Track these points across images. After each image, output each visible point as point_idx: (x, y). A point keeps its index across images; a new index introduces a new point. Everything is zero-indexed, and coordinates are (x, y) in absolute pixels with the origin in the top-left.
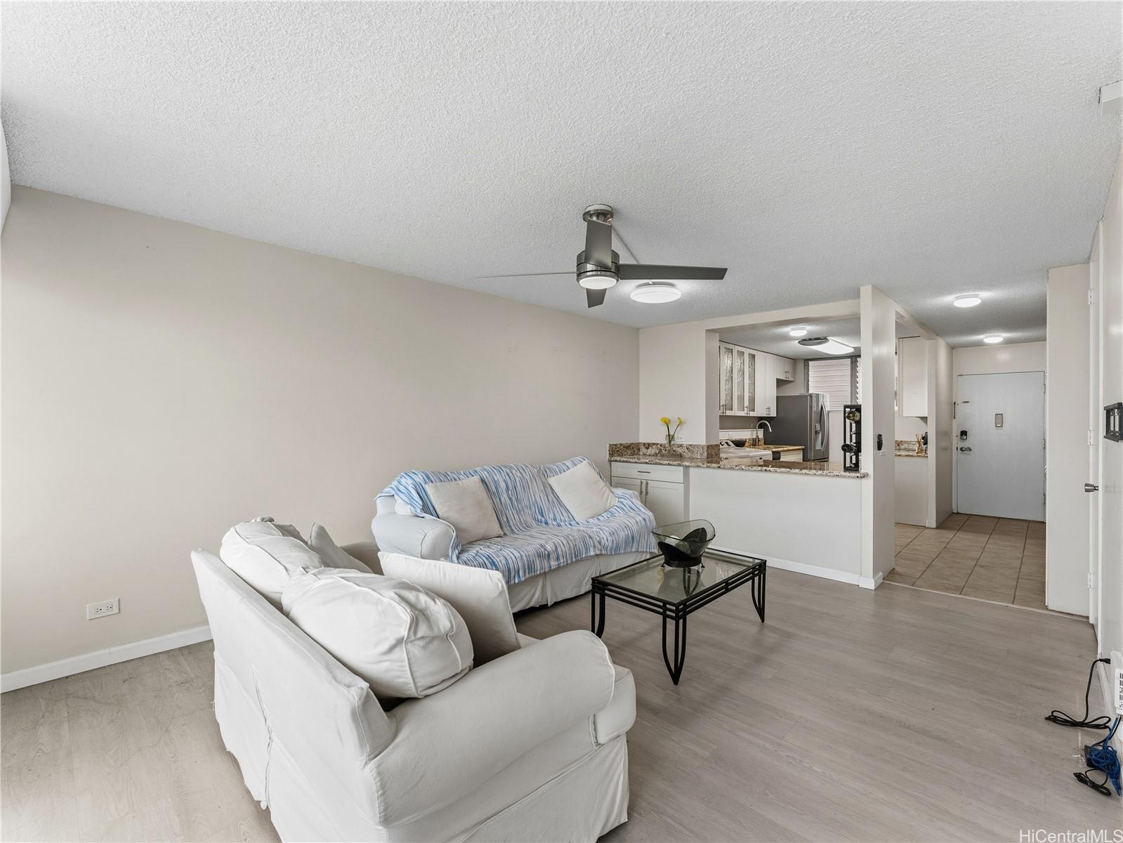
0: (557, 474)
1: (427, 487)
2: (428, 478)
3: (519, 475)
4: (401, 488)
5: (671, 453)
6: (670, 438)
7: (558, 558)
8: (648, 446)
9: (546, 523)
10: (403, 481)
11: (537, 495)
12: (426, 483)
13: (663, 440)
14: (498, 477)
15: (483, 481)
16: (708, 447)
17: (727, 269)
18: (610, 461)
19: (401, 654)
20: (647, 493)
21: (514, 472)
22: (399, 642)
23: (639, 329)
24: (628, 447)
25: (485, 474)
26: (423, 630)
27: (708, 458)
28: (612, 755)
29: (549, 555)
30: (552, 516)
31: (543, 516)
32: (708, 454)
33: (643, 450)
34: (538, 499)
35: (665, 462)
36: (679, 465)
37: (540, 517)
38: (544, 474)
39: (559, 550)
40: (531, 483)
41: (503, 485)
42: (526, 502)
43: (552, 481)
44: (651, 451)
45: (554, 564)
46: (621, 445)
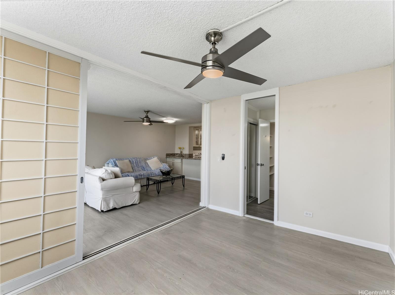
0: (149, 160)
1: (116, 161)
2: (117, 159)
3: (139, 160)
4: (111, 161)
5: (181, 156)
6: (181, 152)
7: (144, 176)
9: (145, 170)
10: (111, 160)
11: (143, 164)
12: (116, 160)
13: (180, 153)
14: (133, 160)
15: (130, 161)
16: (189, 154)
18: (166, 158)
19: (104, 175)
20: (174, 165)
21: (138, 159)
22: (104, 173)
23: (175, 125)
25: (130, 159)
26: (107, 172)
27: (189, 157)
28: (135, 194)
29: (142, 175)
30: (146, 169)
31: (144, 169)
32: (189, 156)
34: (143, 165)
36: (180, 158)
37: (143, 169)
38: (146, 159)
39: (145, 175)
40: (142, 161)
41: (135, 162)
42: (140, 165)
43: (147, 161)
44: (177, 155)
45: (143, 177)
46: (170, 154)
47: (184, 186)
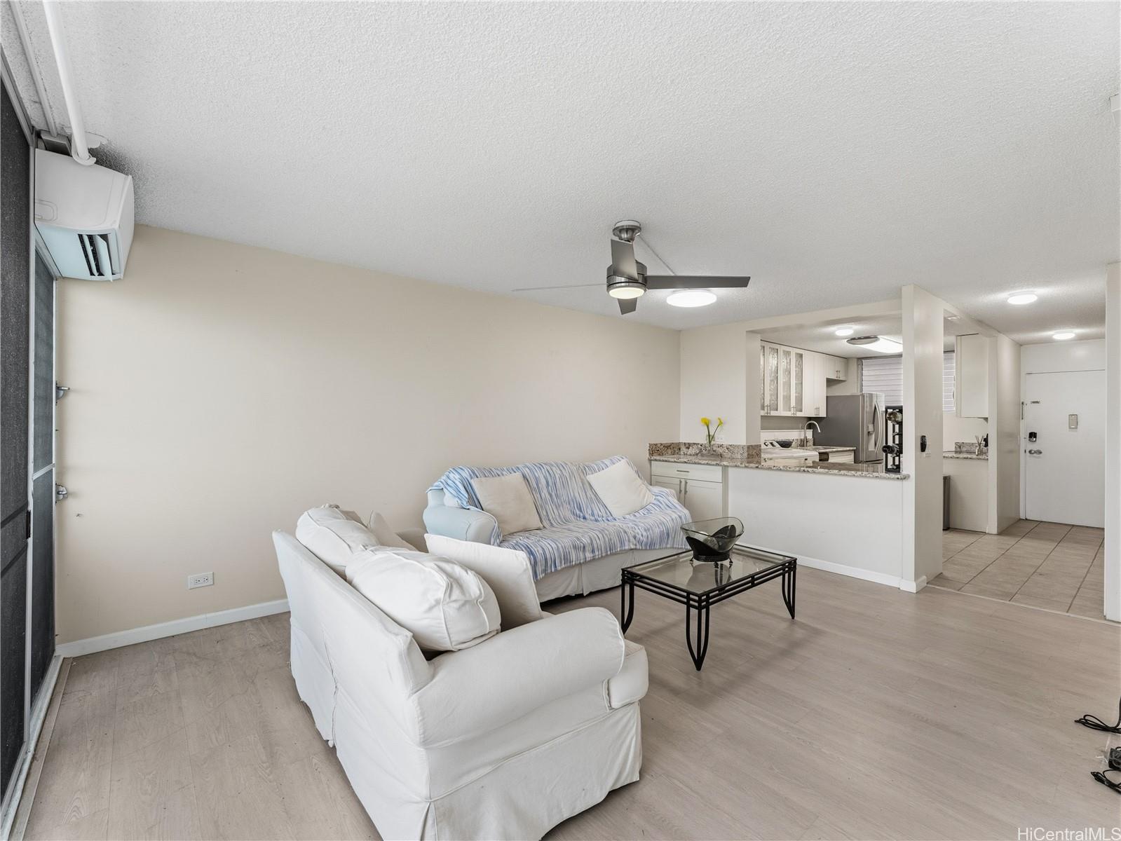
0: (595, 472)
1: (472, 482)
2: (474, 473)
3: (559, 472)
4: (450, 482)
5: (711, 453)
6: (710, 437)
7: (593, 551)
8: (688, 446)
9: (584, 518)
10: (451, 476)
11: (576, 491)
12: (471, 478)
13: (703, 440)
14: (538, 474)
15: (524, 477)
16: (748, 447)
17: (749, 278)
18: (650, 461)
19: (438, 613)
20: (686, 492)
21: (554, 469)
22: (438, 602)
23: (680, 331)
24: (668, 447)
25: (527, 471)
26: (456, 594)
27: (748, 458)
28: (625, 720)
29: (584, 547)
30: (590, 512)
31: (581, 511)
32: (748, 454)
33: (684, 449)
34: (577, 495)
35: (704, 462)
36: (717, 465)
37: (578, 512)
38: (584, 470)
39: (594, 542)
40: (570, 479)
41: (543, 481)
42: (565, 497)
43: (591, 478)
44: (692, 451)
45: (589, 555)
46: (661, 445)
47: (791, 609)
